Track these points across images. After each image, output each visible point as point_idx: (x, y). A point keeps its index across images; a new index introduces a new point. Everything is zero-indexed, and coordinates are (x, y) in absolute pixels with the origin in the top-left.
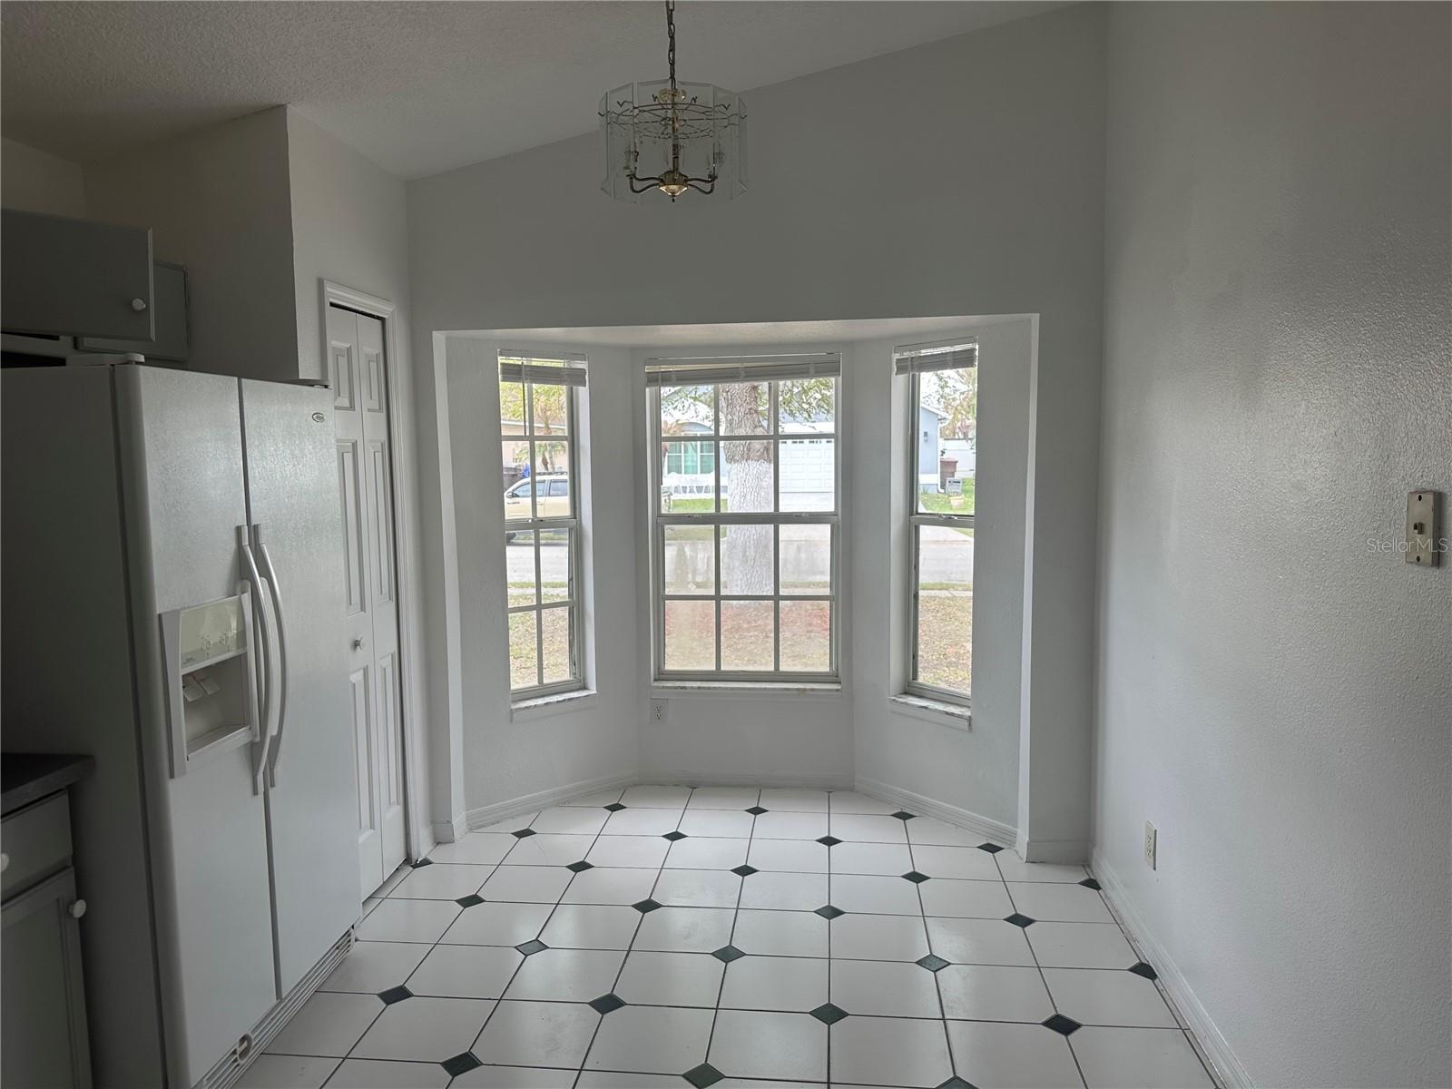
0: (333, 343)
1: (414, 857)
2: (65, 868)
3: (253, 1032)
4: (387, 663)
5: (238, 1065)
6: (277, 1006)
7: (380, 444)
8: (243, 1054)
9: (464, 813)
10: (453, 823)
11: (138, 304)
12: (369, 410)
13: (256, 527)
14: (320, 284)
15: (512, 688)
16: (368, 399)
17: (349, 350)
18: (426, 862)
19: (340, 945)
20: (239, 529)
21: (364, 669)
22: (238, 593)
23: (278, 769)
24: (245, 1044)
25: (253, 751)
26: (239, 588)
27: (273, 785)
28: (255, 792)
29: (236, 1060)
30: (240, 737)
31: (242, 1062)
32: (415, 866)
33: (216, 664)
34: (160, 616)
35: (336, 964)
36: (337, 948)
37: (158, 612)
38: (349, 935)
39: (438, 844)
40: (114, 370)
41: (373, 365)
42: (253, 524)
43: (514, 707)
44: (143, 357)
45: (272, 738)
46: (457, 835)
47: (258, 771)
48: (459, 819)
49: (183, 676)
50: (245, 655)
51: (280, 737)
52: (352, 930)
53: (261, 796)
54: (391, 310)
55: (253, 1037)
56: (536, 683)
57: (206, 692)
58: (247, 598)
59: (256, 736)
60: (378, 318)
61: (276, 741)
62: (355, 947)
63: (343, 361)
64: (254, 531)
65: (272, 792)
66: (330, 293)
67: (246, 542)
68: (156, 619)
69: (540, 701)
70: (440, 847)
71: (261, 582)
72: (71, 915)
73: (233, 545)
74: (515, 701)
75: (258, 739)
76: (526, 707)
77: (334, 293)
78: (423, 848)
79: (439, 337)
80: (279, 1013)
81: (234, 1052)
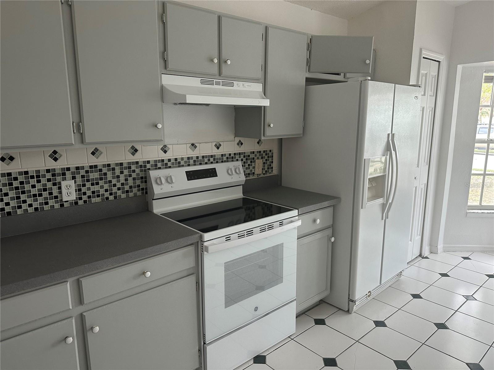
0: (422, 72)
1: (423, 255)
2: (330, 227)
3: (372, 290)
4: (423, 187)
5: (367, 299)
6: (380, 285)
7: (431, 108)
8: (369, 296)
9: (442, 245)
10: (438, 247)
11: (368, 62)
12: (430, 96)
13: (394, 134)
14: (421, 50)
15: (468, 204)
16: (430, 92)
17: (426, 74)
18: (427, 258)
19: (399, 275)
20: (389, 135)
21: (416, 187)
22: (386, 155)
23: (390, 213)
24: (369, 294)
25: (383, 206)
26: (386, 154)
27: (387, 218)
28: (382, 219)
29: (367, 297)
30: (380, 201)
31: (368, 298)
32: (423, 258)
33: (377, 177)
34: (365, 159)
35: (396, 280)
36: (397, 275)
37: (364, 158)
38: (401, 273)
39: (431, 253)
40: (361, 83)
41: (434, 79)
42: (393, 133)
43: (468, 211)
44: (370, 78)
45: (390, 203)
46: (439, 252)
47: (384, 212)
48: (440, 246)
49: (369, 179)
50: (385, 175)
51: (392, 204)
52: (402, 271)
53: (384, 220)
54: (443, 58)
55: (372, 292)
56: (478, 204)
57: (372, 185)
58: (388, 157)
59: (384, 202)
60: (438, 61)
61: (391, 204)
62: (402, 277)
63: (424, 78)
64: (393, 135)
65: (387, 220)
66: (424, 53)
67: (390, 139)
68: (364, 160)
69: (480, 211)
70: (432, 254)
71: (393, 152)
72: (331, 241)
73: (386, 140)
74: (468, 209)
75: (385, 203)
76: (473, 212)
77: (425, 54)
78: (426, 253)
79: (460, 67)
80: (379, 288)
81: (367, 294)
